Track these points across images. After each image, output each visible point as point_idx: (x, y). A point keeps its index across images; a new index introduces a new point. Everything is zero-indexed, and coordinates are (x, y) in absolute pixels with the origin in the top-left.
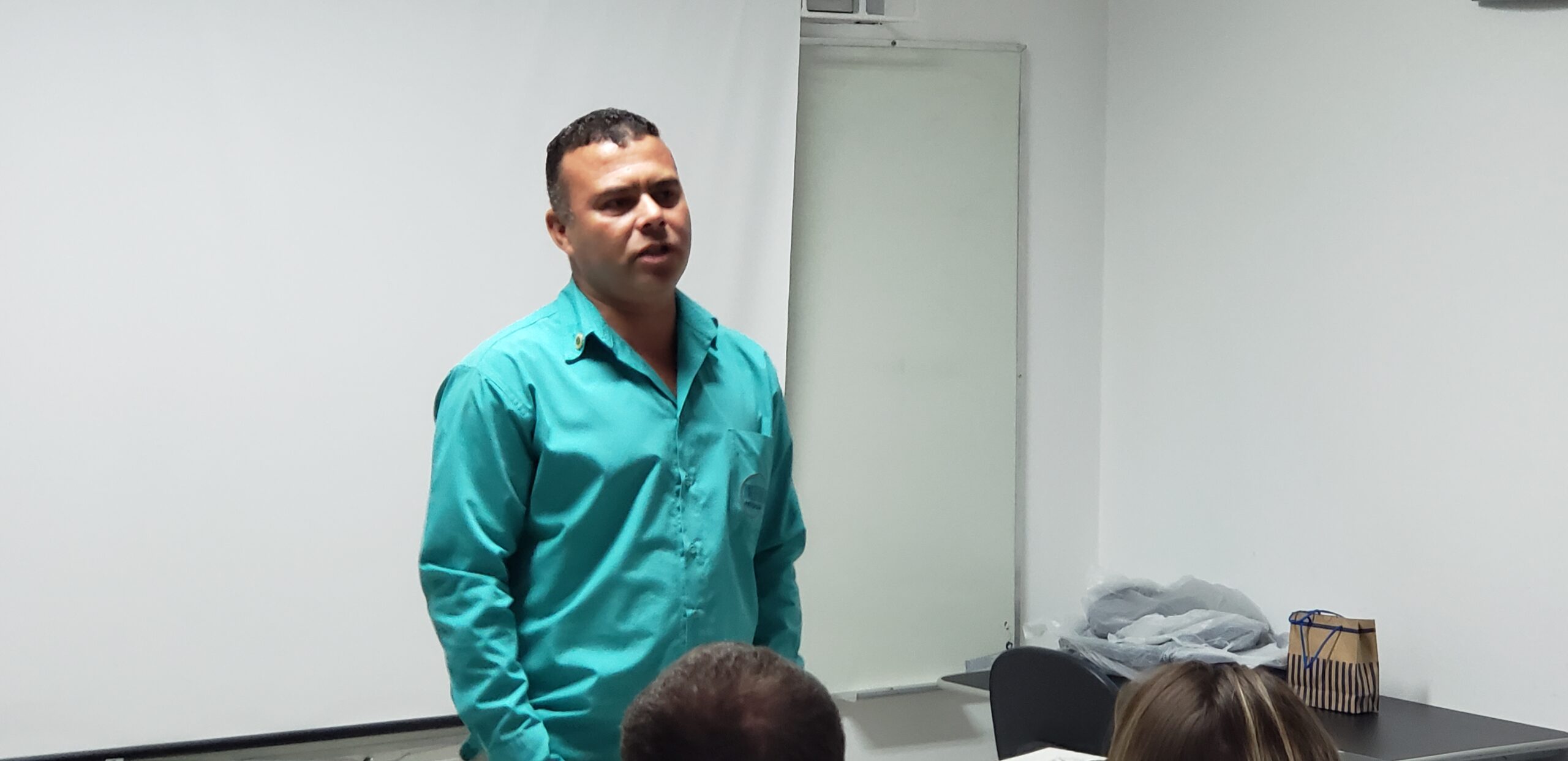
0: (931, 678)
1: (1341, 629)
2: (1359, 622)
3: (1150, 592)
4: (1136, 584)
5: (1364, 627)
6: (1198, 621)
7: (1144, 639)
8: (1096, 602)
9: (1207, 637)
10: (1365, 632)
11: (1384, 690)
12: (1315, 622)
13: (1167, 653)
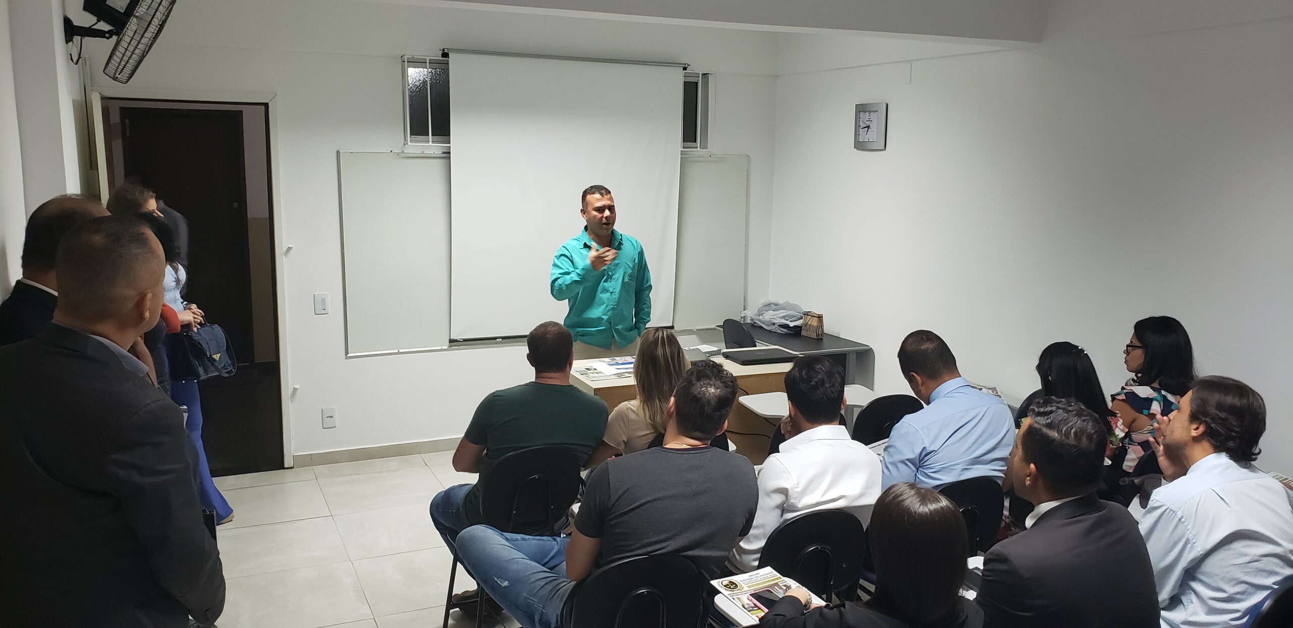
0: (714, 326)
1: (814, 316)
2: (818, 315)
3: (776, 305)
4: (773, 302)
5: (820, 316)
6: (783, 313)
7: (768, 317)
8: (761, 307)
9: (784, 317)
10: (820, 317)
11: (825, 331)
12: (809, 314)
13: (773, 322)
